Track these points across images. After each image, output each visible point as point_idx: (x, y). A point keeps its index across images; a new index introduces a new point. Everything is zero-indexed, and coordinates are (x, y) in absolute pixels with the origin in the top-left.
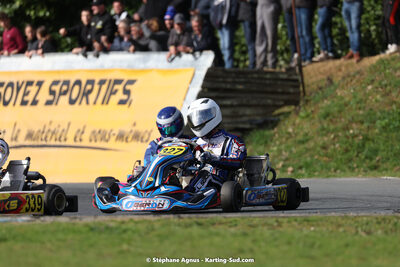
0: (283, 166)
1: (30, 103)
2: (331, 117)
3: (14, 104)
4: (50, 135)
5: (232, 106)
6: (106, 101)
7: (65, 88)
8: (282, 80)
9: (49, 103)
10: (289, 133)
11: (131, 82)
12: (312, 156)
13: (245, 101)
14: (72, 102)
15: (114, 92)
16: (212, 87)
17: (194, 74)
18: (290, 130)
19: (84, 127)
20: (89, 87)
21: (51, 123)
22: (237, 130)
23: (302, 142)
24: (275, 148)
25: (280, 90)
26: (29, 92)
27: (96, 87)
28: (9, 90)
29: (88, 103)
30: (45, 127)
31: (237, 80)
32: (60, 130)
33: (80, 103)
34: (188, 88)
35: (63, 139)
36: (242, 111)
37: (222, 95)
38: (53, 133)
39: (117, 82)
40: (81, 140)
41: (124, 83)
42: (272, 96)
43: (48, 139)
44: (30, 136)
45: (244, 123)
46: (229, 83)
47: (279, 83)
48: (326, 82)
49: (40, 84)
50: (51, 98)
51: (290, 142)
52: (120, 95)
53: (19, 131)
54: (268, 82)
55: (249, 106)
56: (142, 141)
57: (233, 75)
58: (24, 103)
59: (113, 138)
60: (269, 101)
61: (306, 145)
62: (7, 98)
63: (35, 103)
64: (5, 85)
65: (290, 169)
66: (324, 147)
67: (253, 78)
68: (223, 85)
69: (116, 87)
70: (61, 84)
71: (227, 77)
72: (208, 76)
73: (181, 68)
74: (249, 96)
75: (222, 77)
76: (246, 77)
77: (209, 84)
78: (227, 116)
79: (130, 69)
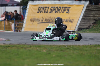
1: (46, 12)
4: (50, 20)
5: (93, 14)
6: (63, 12)
7: (54, 9)
9: (50, 12)
11: (69, 8)
13: (96, 13)
14: (56, 12)
15: (65, 10)
16: (88, 10)
17: (84, 6)
20: (60, 9)
21: (51, 17)
22: (94, 20)
26: (46, 9)
27: (61, 9)
28: (41, 9)
29: (59, 12)
30: (49, 18)
31: (95, 8)
32: (53, 19)
33: (57, 13)
34: (83, 10)
36: (96, 15)
37: (91, 11)
38: (51, 19)
39: (66, 7)
44: (46, 20)
45: (96, 18)
46: (93, 8)
49: (48, 8)
50: (51, 11)
52: (67, 11)
53: (43, 19)
55: (98, 14)
56: (71, 22)
57: (94, 6)
58: (45, 12)
59: (65, 21)
62: (41, 11)
63: (47, 12)
64: (41, 8)
67: (99, 7)
68: (91, 9)
69: (66, 9)
71: (92, 7)
72: (87, 7)
73: (81, 4)
74: (98, 12)
75: (91, 7)
76: (97, 7)
77: (87, 9)
78: (92, 17)
79: (69, 4)
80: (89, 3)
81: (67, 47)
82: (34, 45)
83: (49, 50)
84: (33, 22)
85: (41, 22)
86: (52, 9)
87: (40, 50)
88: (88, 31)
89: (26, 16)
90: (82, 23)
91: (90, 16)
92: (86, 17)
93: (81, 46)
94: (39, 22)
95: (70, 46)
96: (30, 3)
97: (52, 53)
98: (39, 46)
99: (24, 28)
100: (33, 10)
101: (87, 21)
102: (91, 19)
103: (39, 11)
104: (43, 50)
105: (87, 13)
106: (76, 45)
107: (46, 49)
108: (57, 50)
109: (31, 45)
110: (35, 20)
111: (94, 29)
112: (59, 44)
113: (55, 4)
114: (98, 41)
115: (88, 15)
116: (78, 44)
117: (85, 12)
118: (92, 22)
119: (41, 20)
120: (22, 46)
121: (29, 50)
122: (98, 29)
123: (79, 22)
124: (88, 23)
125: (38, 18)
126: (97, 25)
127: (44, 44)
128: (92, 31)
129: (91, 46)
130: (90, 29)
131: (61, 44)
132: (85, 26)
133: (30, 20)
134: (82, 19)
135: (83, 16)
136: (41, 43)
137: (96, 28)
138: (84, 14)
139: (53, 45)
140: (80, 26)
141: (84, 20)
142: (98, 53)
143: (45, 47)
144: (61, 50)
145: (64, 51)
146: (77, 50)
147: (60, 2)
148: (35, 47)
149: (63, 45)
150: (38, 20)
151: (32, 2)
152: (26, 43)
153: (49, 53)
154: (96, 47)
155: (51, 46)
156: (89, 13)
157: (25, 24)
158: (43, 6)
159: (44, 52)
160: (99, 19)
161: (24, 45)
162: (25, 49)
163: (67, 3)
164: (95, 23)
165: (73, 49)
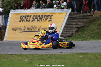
0: (87, 37)
2: (100, 25)
3: (24, 21)
5: (76, 22)
6: (46, 20)
7: (36, 17)
8: (88, 15)
9: (32, 21)
10: (90, 29)
11: (52, 16)
12: (95, 35)
13: (79, 21)
14: (38, 21)
15: (48, 18)
16: (71, 18)
17: (66, 14)
18: (90, 28)
19: (41, 27)
20: (42, 17)
21: (33, 26)
22: (77, 28)
23: (93, 31)
24: (86, 32)
25: (88, 18)
26: (28, 18)
27: (44, 17)
28: (23, 17)
29: (41, 21)
30: (31, 27)
31: (77, 15)
32: (35, 28)
33: (40, 21)
34: (65, 18)
35: (35, 30)
36: (78, 23)
37: (73, 19)
38: (33, 28)
39: (48, 16)
40: (40, 30)
41: (50, 16)
42: (86, 20)
43: (32, 30)
44: (28, 29)
45: (79, 26)
47: (88, 16)
48: (99, 16)
49: (30, 16)
50: (33, 20)
51: (90, 31)
52: (49, 19)
53: (25, 28)
54: (85, 16)
55: (80, 22)
58: (27, 21)
60: (85, 21)
61: (94, 32)
62: (23, 20)
63: (29, 21)
65: (89, 38)
66: (98, 32)
67: (81, 15)
68: (74, 17)
69: (48, 17)
70: (35, 16)
71: (75, 15)
72: (70, 14)
73: (63, 12)
74: (80, 19)
75: (73, 15)
76: (79, 15)
77: (70, 16)
78: (75, 24)
79: (51, 13)
80: (71, 11)
81: (49, 55)
82: (16, 54)
83: (31, 59)
84: (15, 31)
85: (23, 31)
86: (34, 17)
87: (22, 59)
88: (71, 39)
89: (8, 25)
90: (65, 31)
91: (72, 24)
92: (68, 25)
93: (63, 54)
94: (21, 31)
95: (52, 55)
96: (12, 12)
97: (33, 62)
98: (21, 56)
99: (6, 37)
100: (15, 19)
101: (70, 29)
102: (74, 27)
103: (21, 20)
104: (25, 59)
105: (69, 21)
106: (58, 53)
107: (27, 58)
108: (39, 59)
109: (12, 54)
110: (17, 29)
111: (76, 37)
112: (41, 53)
113: (37, 12)
114: (80, 49)
115: (70, 23)
116: (60, 53)
117: (68, 20)
118: (75, 30)
119: (23, 29)
120: (3, 56)
121: (11, 60)
122: (81, 37)
123: (61, 30)
124: (71, 31)
125: (20, 27)
126: (79, 33)
127: (26, 53)
128: (74, 39)
129: (73, 55)
130: (73, 37)
131: (43, 53)
132: (68, 35)
133: (12, 29)
134: (65, 27)
135: (65, 24)
136: (23, 52)
137: (79, 36)
138: (66, 22)
139: (35, 54)
140: (62, 35)
141: (66, 28)
142: (81, 62)
143: (27, 56)
144: (43, 59)
145: (46, 60)
146: (59, 58)
147: (42, 10)
148: (16, 57)
149: (45, 54)
150: (20, 29)
151: (14, 11)
152: (7, 53)
153: (31, 63)
154: (78, 55)
155: (33, 55)
156: (71, 21)
157: (6, 33)
158: (25, 15)
159: (26, 61)
160: (81, 27)
161: (5, 54)
162: (7, 59)
163: (49, 11)
164: (77, 31)
165: (55, 58)
